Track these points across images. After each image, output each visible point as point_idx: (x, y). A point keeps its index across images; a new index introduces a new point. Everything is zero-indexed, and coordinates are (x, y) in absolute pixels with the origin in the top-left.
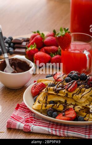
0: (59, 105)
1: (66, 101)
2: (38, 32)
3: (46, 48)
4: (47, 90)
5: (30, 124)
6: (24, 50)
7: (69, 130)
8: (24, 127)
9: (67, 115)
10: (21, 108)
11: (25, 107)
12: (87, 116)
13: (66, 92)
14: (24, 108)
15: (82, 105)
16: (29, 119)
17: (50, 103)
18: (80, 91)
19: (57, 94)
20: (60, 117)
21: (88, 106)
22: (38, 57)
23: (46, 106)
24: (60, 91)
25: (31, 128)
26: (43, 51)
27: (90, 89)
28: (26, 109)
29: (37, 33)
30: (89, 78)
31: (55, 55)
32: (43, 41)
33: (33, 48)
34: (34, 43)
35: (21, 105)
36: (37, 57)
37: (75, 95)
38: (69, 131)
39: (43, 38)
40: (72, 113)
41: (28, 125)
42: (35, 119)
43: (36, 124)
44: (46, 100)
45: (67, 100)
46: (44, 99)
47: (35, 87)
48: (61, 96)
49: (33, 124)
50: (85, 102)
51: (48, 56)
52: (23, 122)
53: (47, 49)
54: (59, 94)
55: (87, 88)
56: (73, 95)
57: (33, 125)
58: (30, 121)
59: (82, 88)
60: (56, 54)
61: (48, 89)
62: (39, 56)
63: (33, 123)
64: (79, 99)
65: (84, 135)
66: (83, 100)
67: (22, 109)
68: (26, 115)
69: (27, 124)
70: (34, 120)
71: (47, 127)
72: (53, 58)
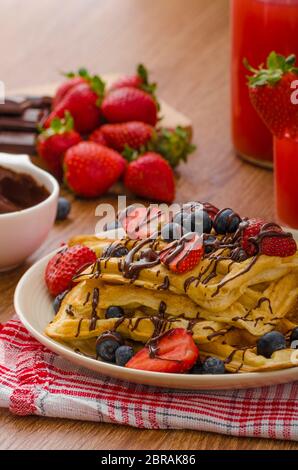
0: (139, 320)
1: (163, 306)
2: (82, 73)
3: (108, 128)
4: (99, 270)
5: (35, 388)
6: (29, 140)
7: (173, 407)
8: (12, 399)
9: (165, 353)
10: (8, 337)
11: (21, 333)
12: (235, 356)
13: (164, 274)
14: (18, 336)
15: (218, 319)
16: (33, 372)
17: (108, 314)
18: (214, 270)
19: (131, 283)
20: (142, 361)
21: (240, 321)
22: (79, 161)
23: (92, 327)
24: (142, 272)
25: (37, 401)
26: (97, 142)
27: (248, 261)
28: (24, 339)
29: (77, 78)
30: (247, 226)
31: (139, 153)
32: (98, 103)
33: (62, 131)
34: (67, 113)
35: (8, 325)
36: (73, 160)
37: (193, 284)
38: (170, 411)
39: (99, 93)
40: (184, 347)
41: (28, 392)
42: (54, 373)
43: (57, 388)
44: (95, 305)
45: (168, 304)
46: (87, 300)
47: (58, 261)
48: (146, 289)
49: (46, 388)
50: (229, 308)
51: (114, 156)
52: (11, 383)
53: (114, 133)
54: (138, 282)
55: (237, 259)
56: (186, 284)
57: (44, 393)
58: (37, 378)
59: (221, 259)
60: (142, 149)
61: (102, 267)
62: (81, 157)
63: (47, 384)
64: (209, 296)
65: (225, 422)
66: (224, 301)
67: (13, 338)
68: (21, 359)
69: (24, 387)
70: (50, 375)
71: (93, 396)
72: (133, 164)
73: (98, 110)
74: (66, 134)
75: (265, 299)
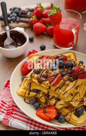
0: (41, 96)
2: (40, 4)
3: (43, 19)
4: (32, 77)
12: (68, 114)
13: (49, 85)
15: (64, 100)
16: (11, 109)
18: (64, 84)
19: (40, 85)
21: (71, 102)
22: (36, 27)
23: (29, 94)
24: (43, 82)
25: (9, 123)
26: (41, 22)
27: (74, 82)
30: (75, 70)
31: (50, 26)
32: (42, 13)
33: (34, 19)
34: (35, 15)
36: (35, 27)
37: (58, 90)
39: (42, 10)
40: (53, 113)
41: (7, 119)
43: (16, 116)
44: (30, 87)
46: (28, 86)
47: (24, 66)
48: (44, 87)
49: (13, 117)
50: (68, 96)
51: (44, 26)
53: (44, 20)
54: (42, 85)
55: (71, 81)
56: (55, 90)
58: (11, 112)
59: (67, 81)
60: (50, 25)
61: (33, 76)
62: (37, 26)
63: (13, 115)
64: (62, 94)
66: (66, 95)
70: (15, 111)
71: (26, 122)
72: (48, 28)
73: (42, 14)
74: (35, 20)
75: (78, 93)
